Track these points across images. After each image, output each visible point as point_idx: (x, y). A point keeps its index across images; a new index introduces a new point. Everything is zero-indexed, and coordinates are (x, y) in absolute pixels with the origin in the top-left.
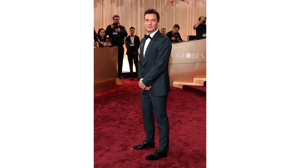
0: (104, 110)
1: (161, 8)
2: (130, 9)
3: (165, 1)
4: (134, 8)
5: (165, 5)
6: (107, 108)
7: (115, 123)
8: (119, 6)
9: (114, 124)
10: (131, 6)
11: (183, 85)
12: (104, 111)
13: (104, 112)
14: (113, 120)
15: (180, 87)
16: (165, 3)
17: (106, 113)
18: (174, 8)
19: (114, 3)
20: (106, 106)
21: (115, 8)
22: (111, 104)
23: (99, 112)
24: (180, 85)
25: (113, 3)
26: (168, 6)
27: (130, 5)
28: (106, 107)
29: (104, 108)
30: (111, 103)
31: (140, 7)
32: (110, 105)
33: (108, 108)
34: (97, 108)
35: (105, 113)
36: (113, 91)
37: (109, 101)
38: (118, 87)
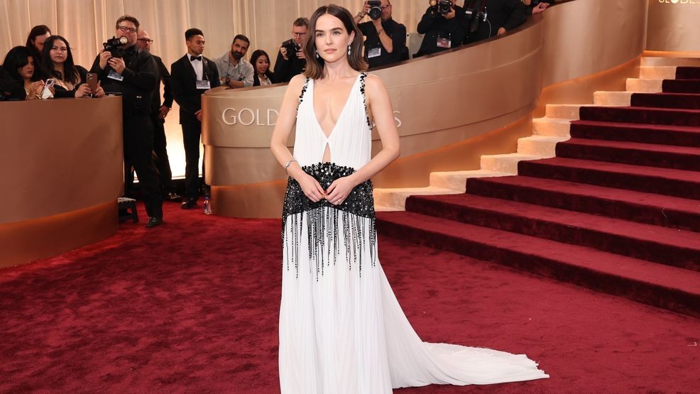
0: (90, 311)
6: (98, 304)
12: (91, 314)
13: (91, 317)
14: (126, 339)
17: (99, 320)
22: (113, 288)
23: (74, 316)
28: (95, 300)
29: (87, 303)
30: (111, 285)
32: (109, 292)
33: (104, 302)
34: (63, 306)
35: (93, 320)
36: (114, 246)
37: (103, 279)
38: (127, 231)
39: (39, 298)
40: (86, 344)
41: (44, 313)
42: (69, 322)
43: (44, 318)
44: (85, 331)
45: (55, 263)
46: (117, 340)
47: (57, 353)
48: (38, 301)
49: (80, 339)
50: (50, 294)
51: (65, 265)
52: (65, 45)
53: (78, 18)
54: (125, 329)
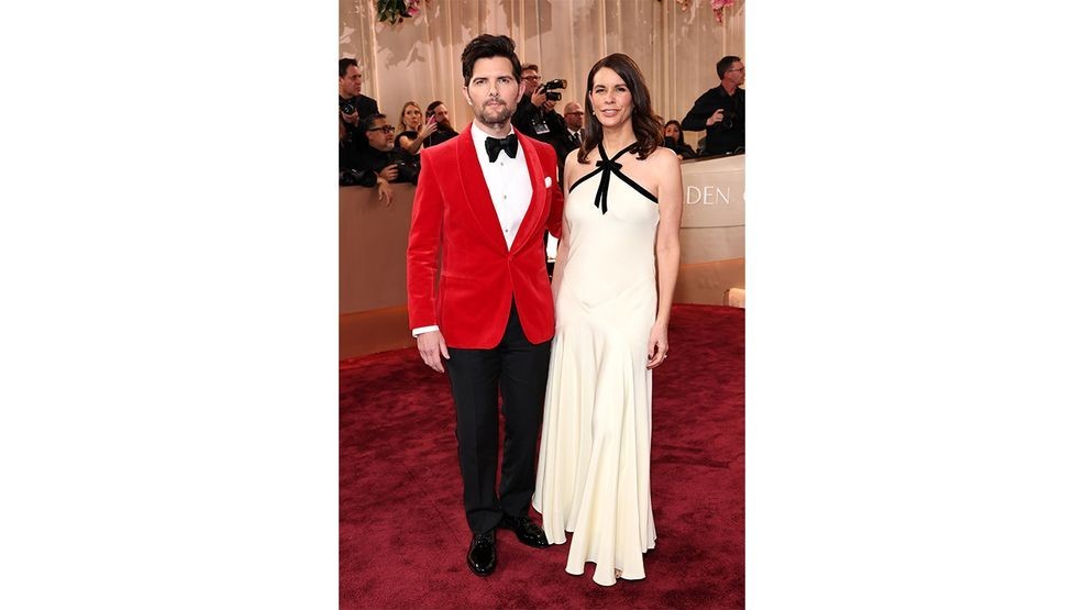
1: (679, 31)
2: (573, 41)
3: (693, 9)
4: (587, 40)
5: (691, 22)
8: (536, 34)
10: (577, 33)
16: (693, 15)
18: (724, 30)
19: (518, 25)
21: (523, 41)
25: (514, 25)
26: (701, 27)
27: (572, 29)
31: (607, 33)
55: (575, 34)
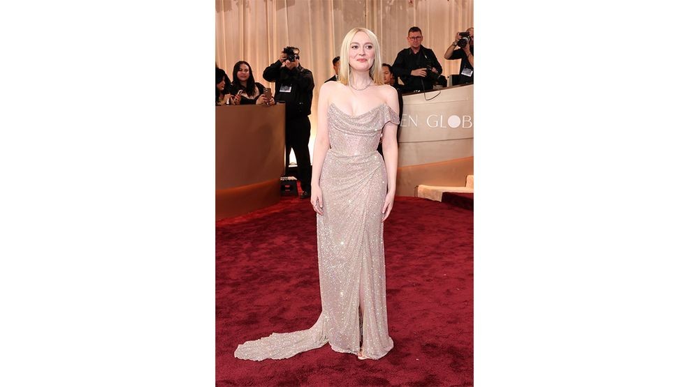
0: (259, 256)
1: (384, 9)
2: (310, 13)
4: (319, 12)
5: (392, 4)
6: (265, 251)
7: (289, 284)
8: (284, 7)
9: (285, 286)
10: (313, 7)
11: (443, 193)
12: (259, 258)
13: (260, 260)
14: (282, 277)
15: (435, 196)
17: (265, 262)
18: (414, 9)
20: (263, 246)
21: (275, 12)
22: (275, 240)
23: (248, 258)
24: (437, 192)
25: (268, 0)
26: (399, 7)
27: (309, 5)
28: (263, 249)
29: (257, 250)
30: (274, 238)
31: (334, 8)
32: (272, 243)
33: (269, 250)
34: (241, 251)
35: (261, 263)
36: (277, 211)
37: (269, 234)
38: (286, 201)
39: (225, 244)
40: (255, 279)
41: (228, 255)
42: (244, 263)
43: (228, 259)
44: (255, 270)
45: (237, 221)
46: (277, 277)
47: (236, 284)
48: (224, 247)
49: (251, 275)
50: (233, 243)
51: (243, 223)
52: (247, 67)
53: (257, 49)
54: (282, 270)
55: (311, 7)
